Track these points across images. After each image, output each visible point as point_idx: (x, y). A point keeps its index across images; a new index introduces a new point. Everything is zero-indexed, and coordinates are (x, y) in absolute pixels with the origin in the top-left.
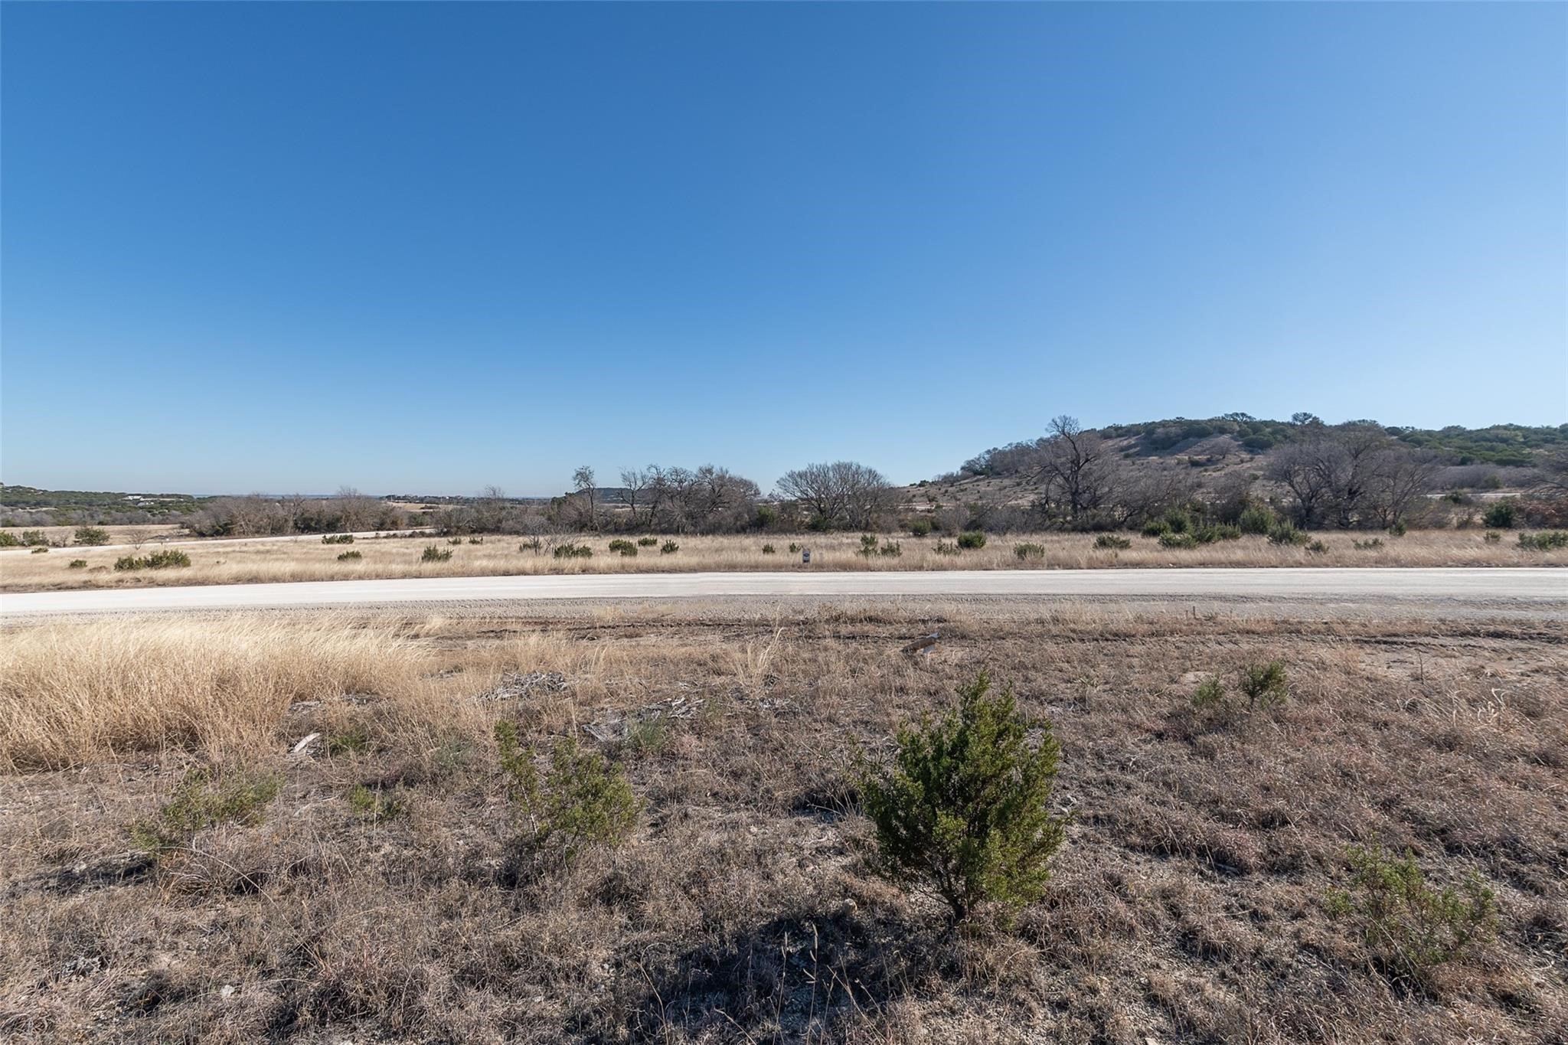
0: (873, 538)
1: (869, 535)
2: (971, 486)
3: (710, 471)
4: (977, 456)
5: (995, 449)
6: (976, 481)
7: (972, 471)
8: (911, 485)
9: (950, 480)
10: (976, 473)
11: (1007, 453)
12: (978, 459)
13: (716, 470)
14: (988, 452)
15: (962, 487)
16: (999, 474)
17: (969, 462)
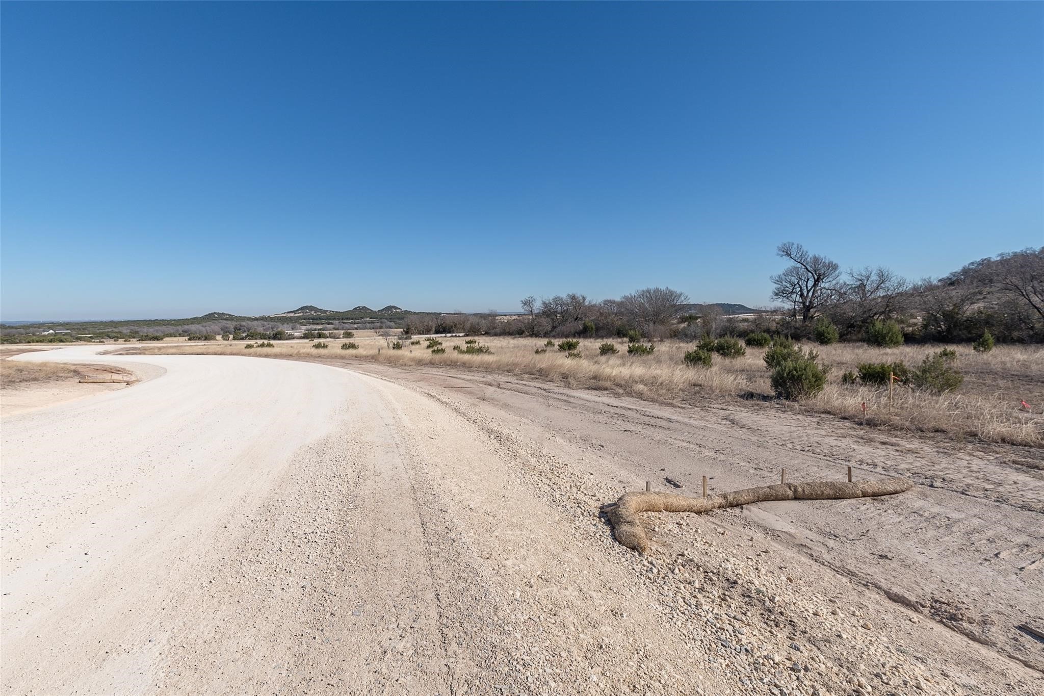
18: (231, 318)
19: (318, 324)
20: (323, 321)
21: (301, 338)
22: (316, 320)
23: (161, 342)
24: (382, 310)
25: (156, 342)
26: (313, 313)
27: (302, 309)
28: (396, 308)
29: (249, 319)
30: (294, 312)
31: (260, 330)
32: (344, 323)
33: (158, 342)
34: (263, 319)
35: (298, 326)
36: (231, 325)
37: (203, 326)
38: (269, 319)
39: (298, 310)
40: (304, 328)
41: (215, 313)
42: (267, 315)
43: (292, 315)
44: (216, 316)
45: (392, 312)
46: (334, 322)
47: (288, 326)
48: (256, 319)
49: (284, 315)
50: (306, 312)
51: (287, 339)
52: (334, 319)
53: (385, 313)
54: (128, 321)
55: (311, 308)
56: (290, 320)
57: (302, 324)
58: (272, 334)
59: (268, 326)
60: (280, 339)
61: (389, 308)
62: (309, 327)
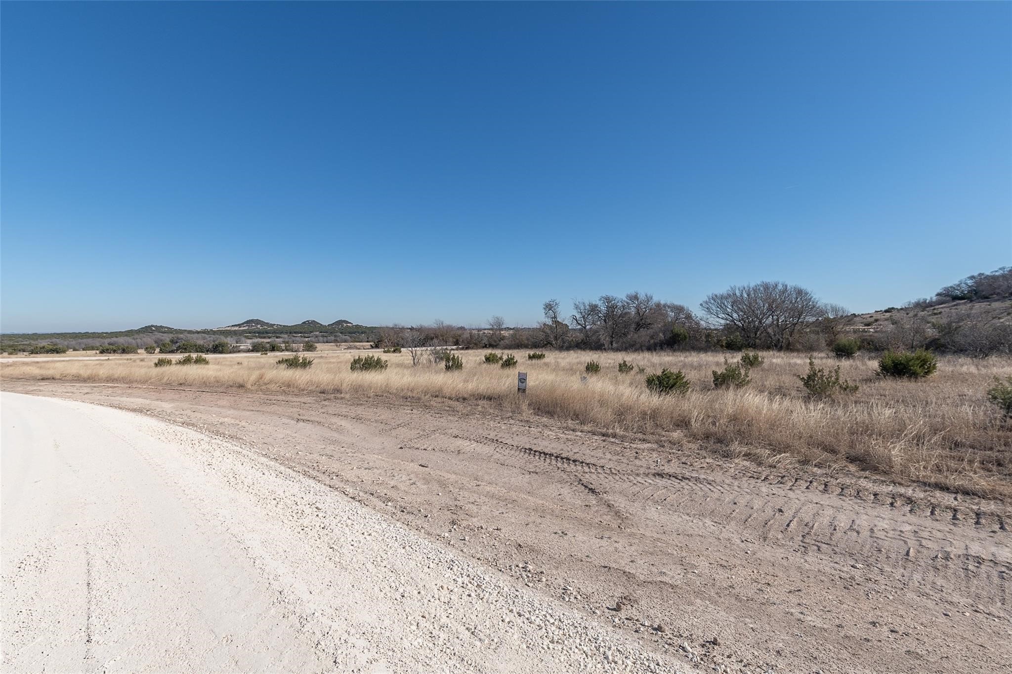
0: (756, 358)
1: (751, 354)
2: (947, 310)
3: (636, 297)
4: (957, 283)
5: (980, 275)
6: (954, 305)
7: (951, 297)
8: (876, 312)
9: (922, 306)
10: (955, 298)
11: (998, 277)
12: (959, 285)
13: (642, 296)
14: (972, 277)
15: (935, 311)
16: (986, 298)
17: (946, 289)
18: (170, 331)
19: (264, 338)
20: (270, 335)
21: (248, 351)
22: (262, 334)
23: (63, 355)
24: (332, 325)
25: (55, 355)
26: (259, 326)
27: (248, 322)
28: (347, 322)
29: (190, 332)
30: (239, 325)
31: (200, 342)
32: (294, 336)
33: (58, 355)
34: (205, 332)
35: (243, 339)
36: (167, 338)
37: (134, 339)
38: (211, 332)
39: (243, 324)
40: (249, 341)
41: (152, 326)
42: (209, 328)
43: (236, 328)
44: (153, 328)
45: (342, 326)
46: (283, 335)
47: (232, 339)
48: (198, 332)
49: (228, 329)
50: (252, 326)
51: (230, 353)
52: (282, 333)
53: (335, 327)
54: (54, 334)
55: (258, 322)
56: (235, 333)
57: (247, 338)
58: (211, 346)
59: (209, 339)
60: (221, 352)
61: (340, 322)
62: (256, 340)
